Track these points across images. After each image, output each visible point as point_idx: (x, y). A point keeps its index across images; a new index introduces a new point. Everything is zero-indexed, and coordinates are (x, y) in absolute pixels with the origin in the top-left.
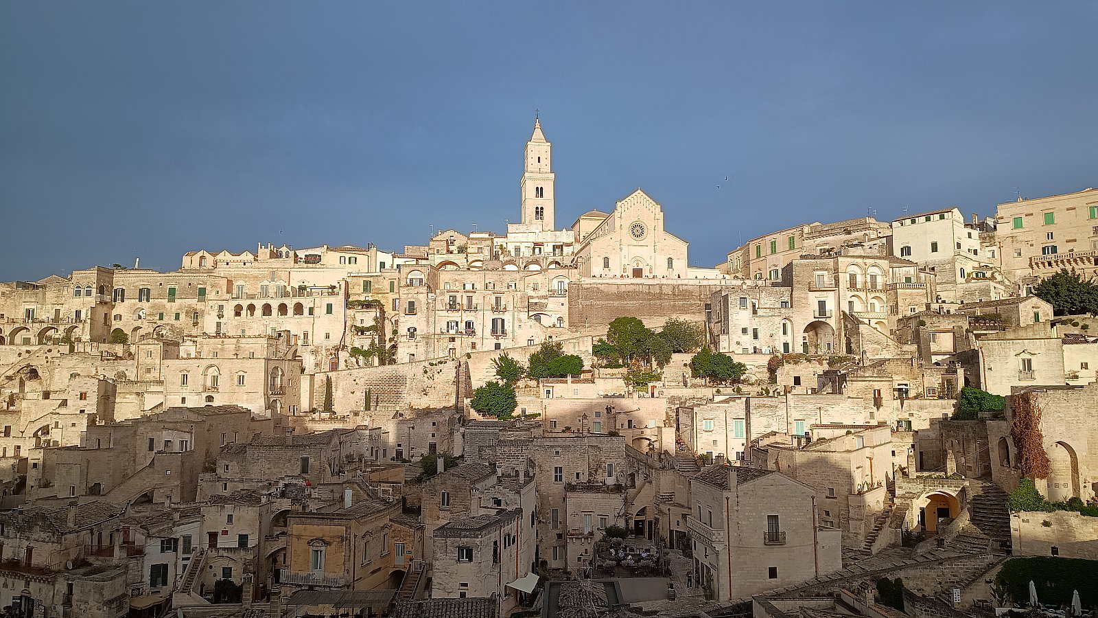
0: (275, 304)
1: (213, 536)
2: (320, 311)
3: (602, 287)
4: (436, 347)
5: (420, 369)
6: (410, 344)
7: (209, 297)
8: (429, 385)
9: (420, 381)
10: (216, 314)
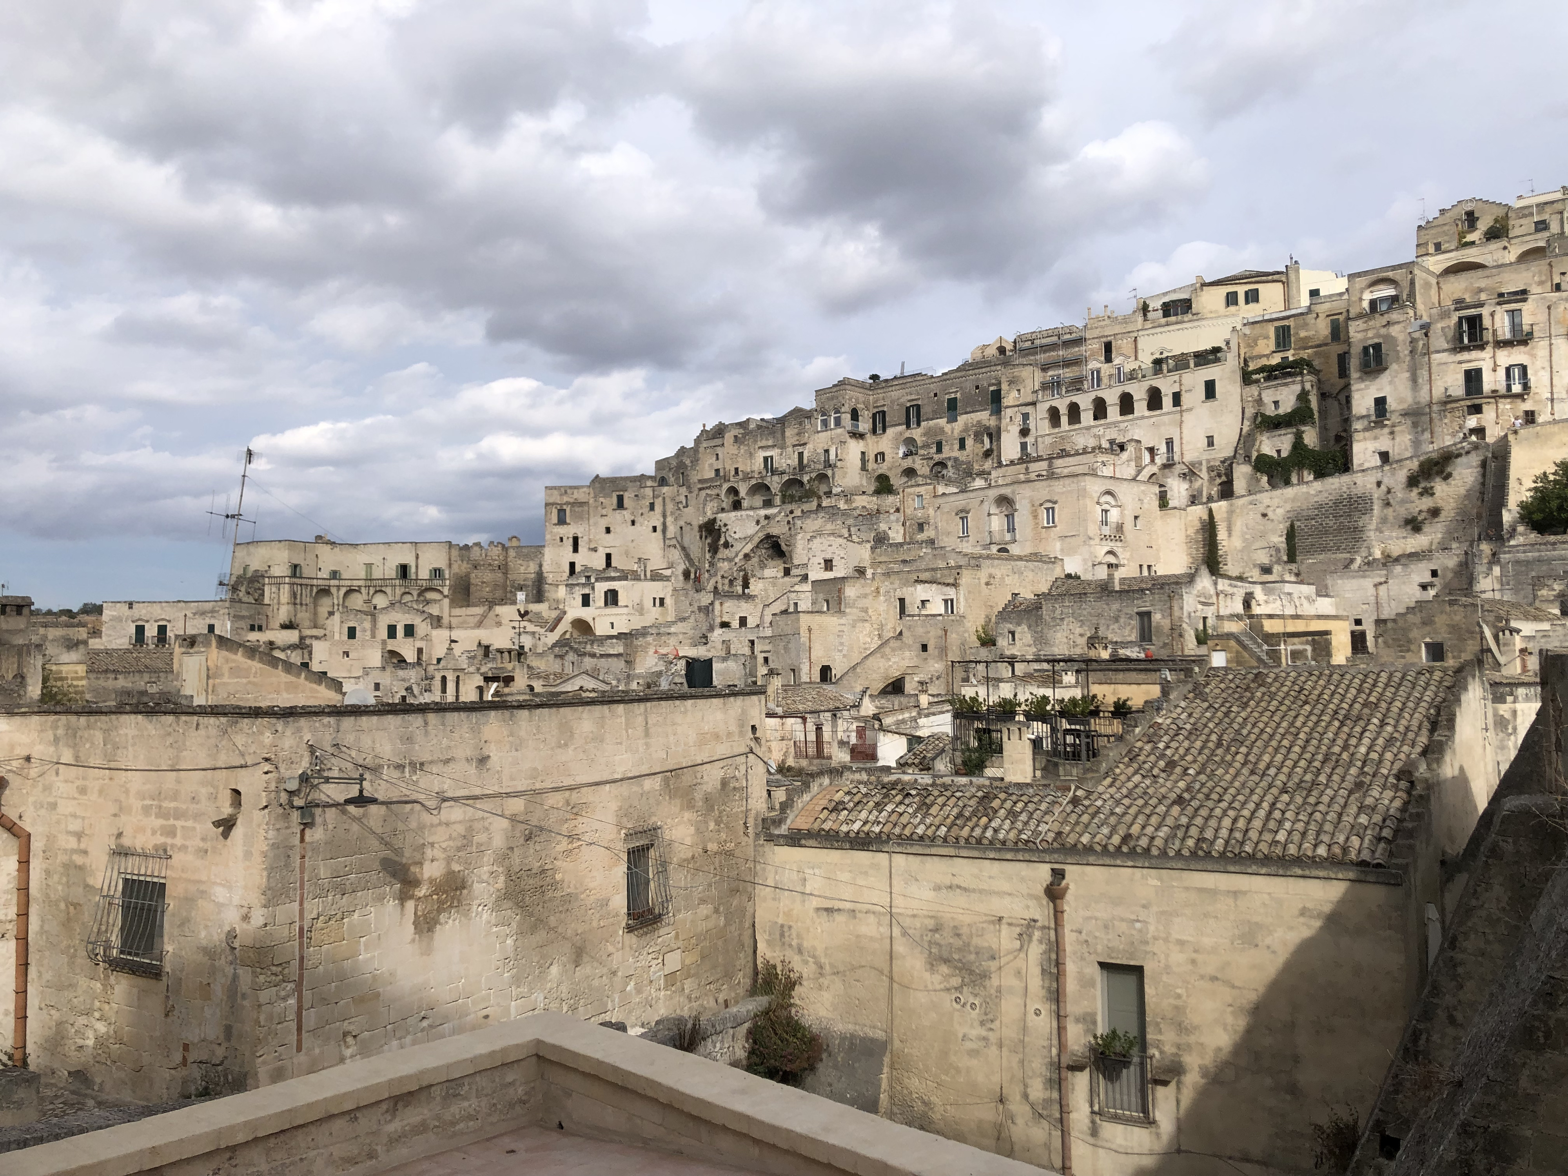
0: (1112, 397)
2: (1194, 396)
4: (1438, 430)
5: (1402, 475)
6: (1377, 431)
7: (1005, 402)
8: (1424, 507)
9: (1403, 502)
10: (1018, 429)
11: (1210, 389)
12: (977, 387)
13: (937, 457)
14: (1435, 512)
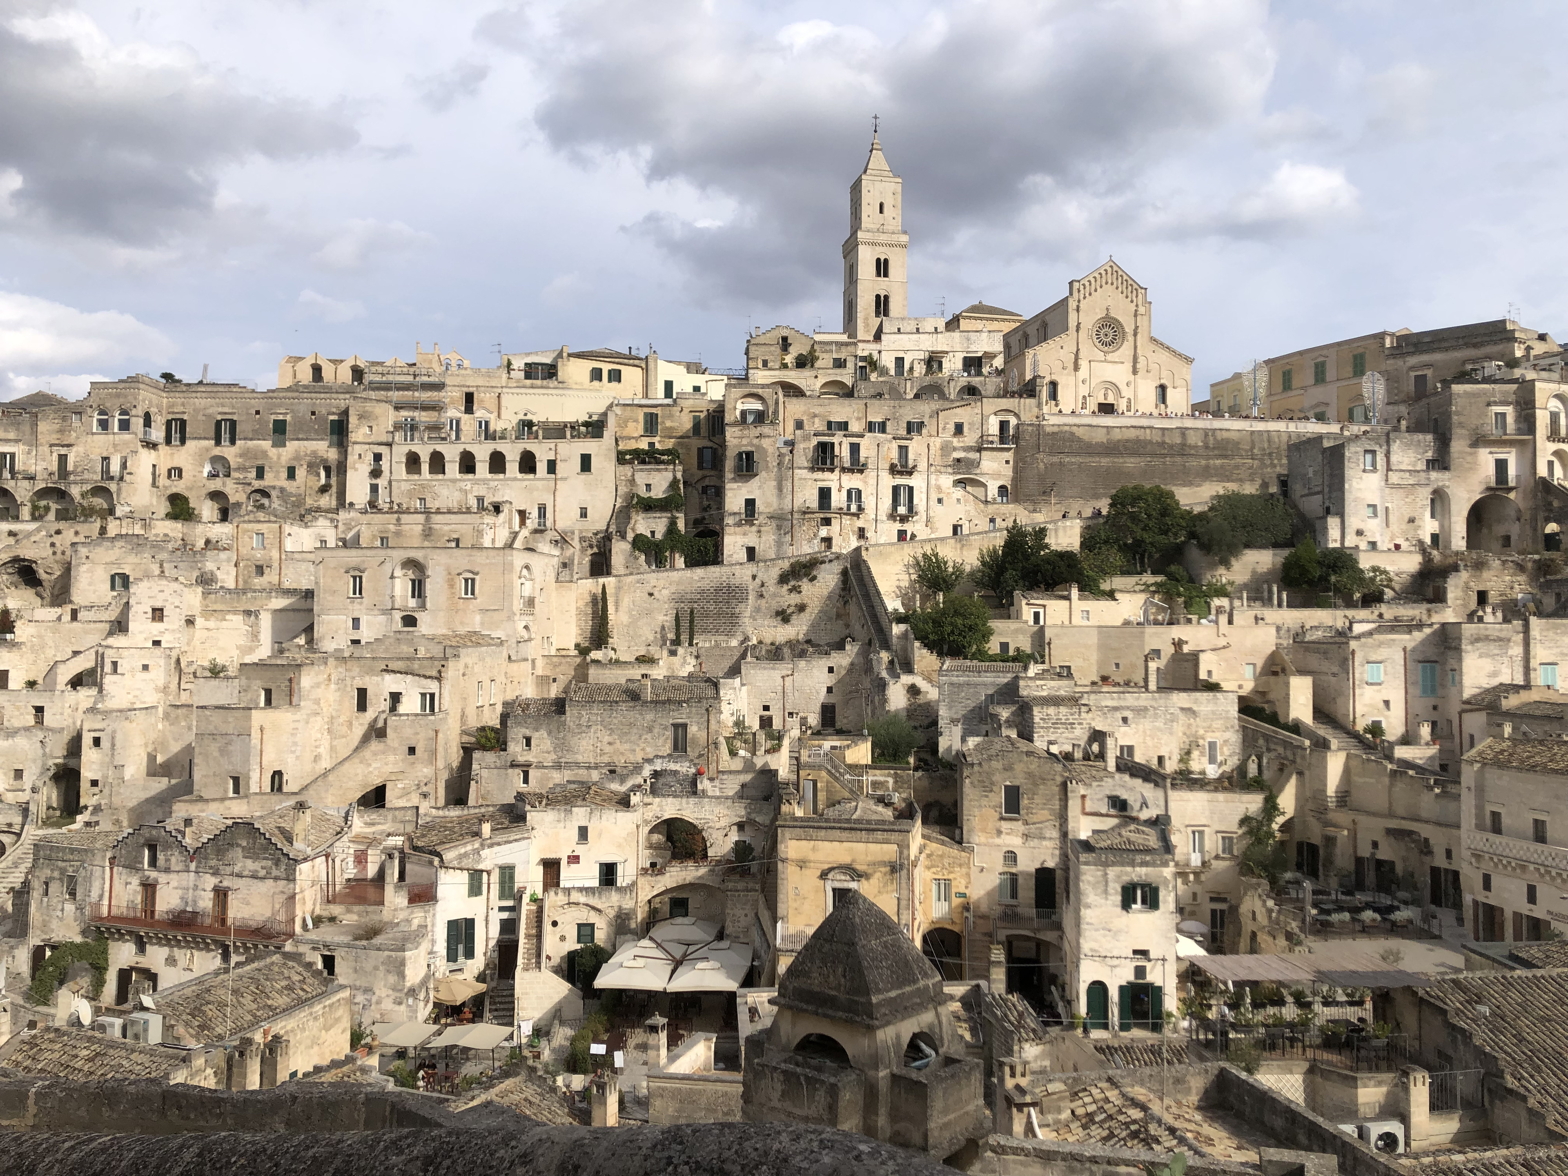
0: (482, 453)
1: (551, 867)
2: (569, 466)
3: (1079, 432)
4: (797, 535)
5: (775, 573)
6: (747, 528)
7: (353, 437)
8: (793, 603)
9: (775, 595)
10: (369, 469)
11: (586, 463)
12: (313, 413)
13: (257, 484)
14: (801, 608)
